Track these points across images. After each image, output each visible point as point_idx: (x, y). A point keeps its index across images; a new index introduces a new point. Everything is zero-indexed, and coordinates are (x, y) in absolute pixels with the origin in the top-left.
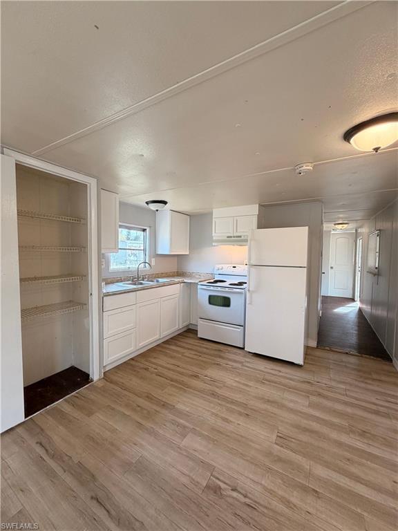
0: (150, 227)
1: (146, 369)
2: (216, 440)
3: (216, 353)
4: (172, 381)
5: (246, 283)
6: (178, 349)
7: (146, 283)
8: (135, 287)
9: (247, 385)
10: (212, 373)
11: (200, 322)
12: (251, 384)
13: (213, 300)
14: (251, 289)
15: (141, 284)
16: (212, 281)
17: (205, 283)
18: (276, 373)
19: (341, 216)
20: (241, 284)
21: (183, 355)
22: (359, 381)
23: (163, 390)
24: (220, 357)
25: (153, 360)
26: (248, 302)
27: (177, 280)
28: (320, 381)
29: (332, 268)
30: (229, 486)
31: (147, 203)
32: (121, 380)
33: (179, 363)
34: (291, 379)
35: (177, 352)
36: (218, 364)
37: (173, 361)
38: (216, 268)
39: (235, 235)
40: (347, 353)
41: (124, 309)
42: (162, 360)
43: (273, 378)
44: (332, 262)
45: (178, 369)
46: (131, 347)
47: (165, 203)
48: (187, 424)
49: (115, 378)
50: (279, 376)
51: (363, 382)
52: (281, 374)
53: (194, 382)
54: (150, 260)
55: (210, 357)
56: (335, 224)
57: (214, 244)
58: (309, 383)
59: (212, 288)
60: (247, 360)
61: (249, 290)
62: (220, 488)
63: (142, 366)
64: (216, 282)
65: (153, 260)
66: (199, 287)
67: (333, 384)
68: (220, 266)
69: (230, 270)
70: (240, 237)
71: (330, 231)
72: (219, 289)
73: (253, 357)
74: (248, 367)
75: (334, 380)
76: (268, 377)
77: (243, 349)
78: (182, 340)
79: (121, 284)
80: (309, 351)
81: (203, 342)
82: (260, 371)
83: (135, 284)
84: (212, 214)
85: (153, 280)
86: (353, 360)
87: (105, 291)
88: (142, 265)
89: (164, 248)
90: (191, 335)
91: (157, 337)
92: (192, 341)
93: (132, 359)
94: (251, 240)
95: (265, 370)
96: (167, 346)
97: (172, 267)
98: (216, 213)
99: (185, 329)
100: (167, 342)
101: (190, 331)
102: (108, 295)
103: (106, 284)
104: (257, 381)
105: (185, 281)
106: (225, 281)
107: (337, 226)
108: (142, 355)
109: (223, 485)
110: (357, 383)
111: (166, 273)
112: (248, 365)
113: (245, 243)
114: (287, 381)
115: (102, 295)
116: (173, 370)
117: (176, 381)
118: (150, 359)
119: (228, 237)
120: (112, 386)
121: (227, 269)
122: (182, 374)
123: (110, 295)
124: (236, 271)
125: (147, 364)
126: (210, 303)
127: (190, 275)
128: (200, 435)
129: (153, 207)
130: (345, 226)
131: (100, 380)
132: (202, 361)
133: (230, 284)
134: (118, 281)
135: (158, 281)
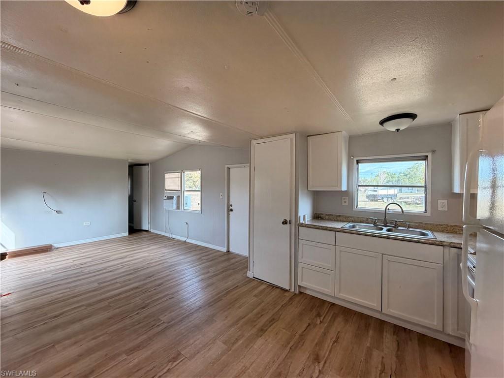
2: (213, 365)
30: (173, 368)
48: (236, 346)
62: (175, 361)
65: (443, 202)
109: (176, 363)
128: (222, 355)
131: (294, 293)
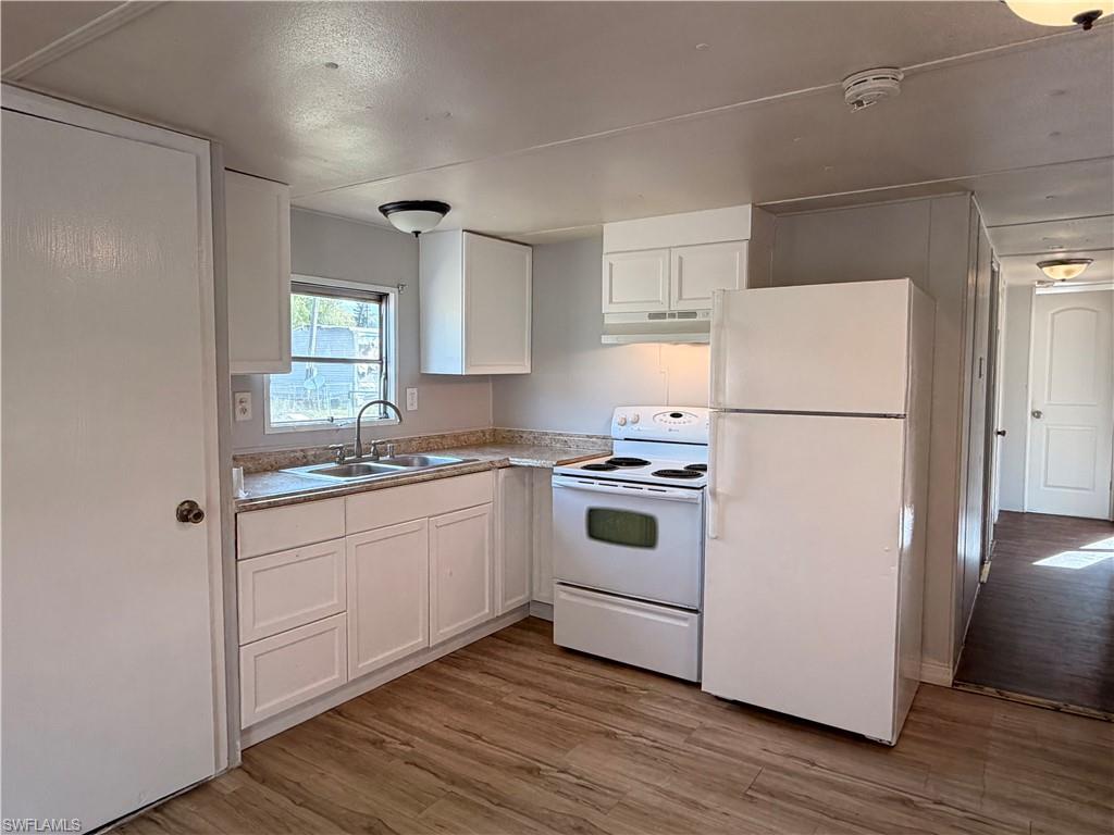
0: (400, 286)
1: (374, 743)
3: (611, 697)
4: (453, 783)
5: (704, 468)
6: (488, 682)
7: (387, 468)
8: (342, 480)
9: (694, 805)
10: (587, 760)
11: (562, 596)
12: (709, 800)
13: (602, 525)
14: (719, 490)
15: (369, 470)
16: (602, 461)
17: (576, 469)
18: (800, 767)
19: (1063, 235)
20: (694, 471)
21: (499, 703)
22: (1082, 802)
23: (420, 811)
24: (620, 711)
25: (401, 716)
26: (710, 532)
27: (484, 458)
28: (944, 796)
29: (1037, 414)
31: (384, 210)
32: (295, 776)
33: (479, 727)
34: (846, 790)
35: (481, 690)
36: (608, 734)
37: (462, 720)
38: (617, 419)
39: (678, 307)
40: (1057, 709)
41: (305, 553)
42: (431, 719)
43: (785, 784)
44: (1037, 396)
45: (478, 745)
46: (334, 674)
47: (441, 208)
49: (275, 767)
50: (808, 778)
51: (1093, 805)
52: (814, 772)
53: (524, 789)
54: (401, 395)
55: (585, 710)
56: (1041, 265)
57: (605, 339)
58: (905, 802)
59: (596, 485)
60: (709, 723)
61: (714, 494)
63: (361, 731)
64: (615, 464)
65: (412, 393)
66: (556, 480)
67: (990, 809)
68: (630, 413)
69: (662, 426)
70: (693, 314)
71: (1032, 288)
72: (620, 488)
73: (729, 715)
74: (709, 747)
75: (996, 798)
76: (769, 781)
77: (698, 685)
78: (501, 653)
79: (302, 472)
80: (925, 700)
81: (568, 662)
82: (749, 759)
83: (347, 473)
84: (598, 238)
85: (410, 457)
86: (1073, 732)
87: (242, 495)
88: (374, 412)
89: (448, 354)
90: (532, 637)
91: (419, 641)
92: (531, 658)
93: (337, 711)
94: (720, 325)
95: (765, 757)
96: (453, 672)
97: (478, 414)
98: (616, 235)
99: (517, 618)
100: (451, 660)
101: (531, 626)
102: (251, 506)
103: (247, 473)
104: (732, 791)
105: (514, 461)
106: (645, 463)
107: (1046, 270)
108: (369, 699)
110: (1073, 809)
111: (456, 437)
112: (707, 739)
113: (701, 337)
114: (832, 793)
115: (233, 508)
116: (460, 750)
117: (466, 784)
118: (391, 710)
119: (652, 316)
120: (265, 791)
121: (654, 421)
122: (488, 761)
123: (259, 508)
124: (680, 430)
125: (380, 725)
126: (593, 533)
127: (535, 444)
129: (403, 222)
130: (1078, 269)
131: (229, 771)
132: (560, 723)
133: (659, 474)
134: (294, 464)
135: (424, 463)
